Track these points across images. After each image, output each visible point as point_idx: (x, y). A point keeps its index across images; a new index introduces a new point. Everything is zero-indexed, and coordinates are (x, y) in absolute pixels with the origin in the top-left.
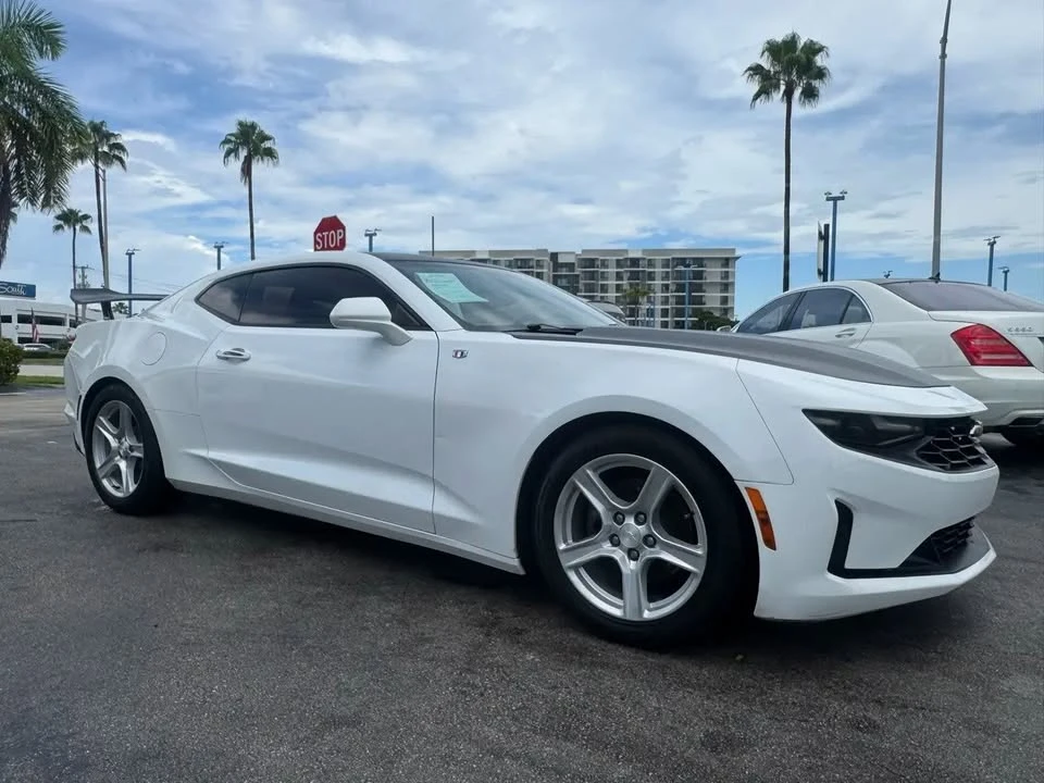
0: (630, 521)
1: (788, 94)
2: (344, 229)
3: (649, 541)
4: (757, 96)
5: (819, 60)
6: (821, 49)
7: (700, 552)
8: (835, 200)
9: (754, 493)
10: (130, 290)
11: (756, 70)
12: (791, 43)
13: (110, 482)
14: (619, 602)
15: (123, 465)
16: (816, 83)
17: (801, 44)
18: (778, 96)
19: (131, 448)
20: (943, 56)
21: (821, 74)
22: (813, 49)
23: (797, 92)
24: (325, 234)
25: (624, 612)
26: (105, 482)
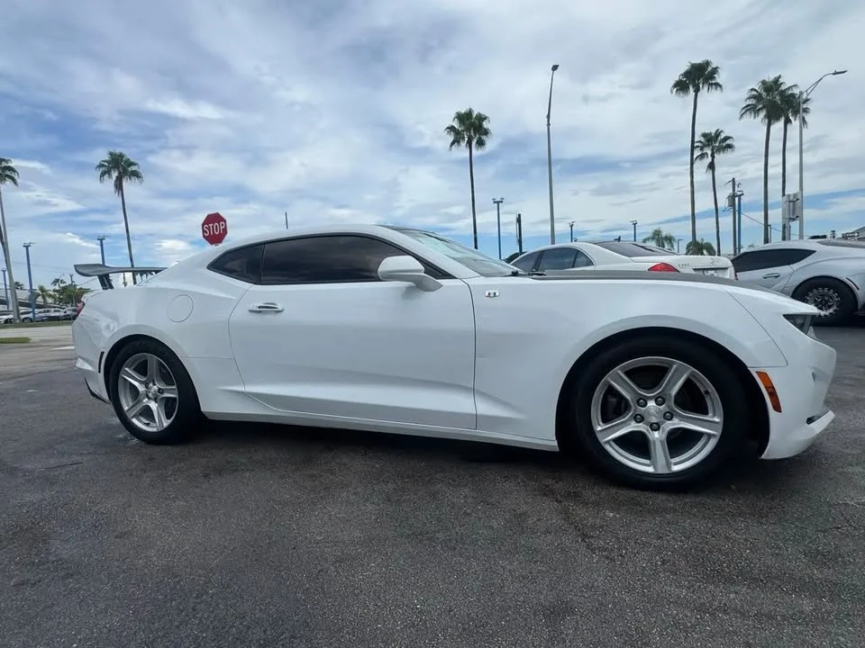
0: (651, 404)
1: (469, 143)
3: (669, 416)
4: (453, 144)
5: (485, 124)
6: (485, 118)
7: (716, 420)
8: (498, 203)
9: (764, 376)
10: (133, 266)
11: (451, 128)
12: (469, 114)
13: (140, 421)
14: (647, 462)
15: (153, 406)
16: (484, 137)
17: (474, 116)
18: (463, 144)
19: (160, 391)
20: (549, 125)
21: (486, 132)
22: (481, 118)
23: (474, 143)
25: (655, 468)
26: (135, 421)
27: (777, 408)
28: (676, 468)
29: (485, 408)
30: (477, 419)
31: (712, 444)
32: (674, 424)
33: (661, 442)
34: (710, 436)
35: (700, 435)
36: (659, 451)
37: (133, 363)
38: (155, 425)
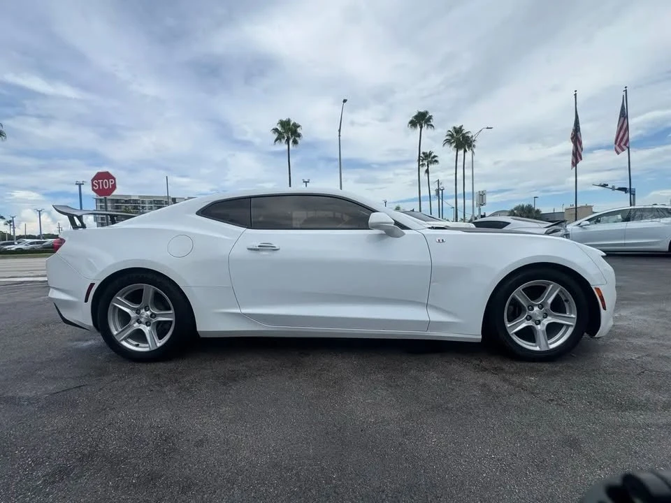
1: (288, 141)
2: (114, 179)
3: (545, 316)
4: (276, 140)
5: (299, 130)
6: (299, 126)
7: (573, 316)
8: (306, 182)
9: (598, 290)
11: (276, 130)
12: (288, 122)
14: (534, 344)
16: (297, 139)
17: (291, 124)
18: (284, 141)
20: (340, 136)
21: (299, 136)
22: (296, 126)
23: (291, 142)
24: (101, 181)
27: (605, 308)
28: (552, 346)
29: (436, 317)
30: (429, 324)
31: (570, 331)
32: (548, 320)
33: (543, 331)
34: (568, 326)
35: (562, 325)
36: (541, 337)
37: (124, 294)
38: (147, 345)
